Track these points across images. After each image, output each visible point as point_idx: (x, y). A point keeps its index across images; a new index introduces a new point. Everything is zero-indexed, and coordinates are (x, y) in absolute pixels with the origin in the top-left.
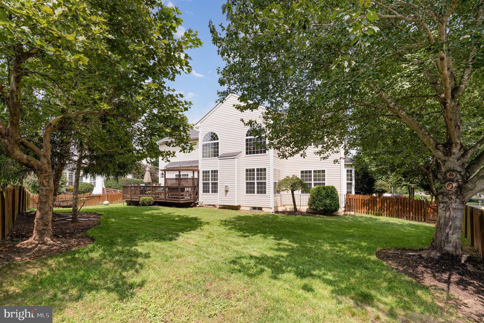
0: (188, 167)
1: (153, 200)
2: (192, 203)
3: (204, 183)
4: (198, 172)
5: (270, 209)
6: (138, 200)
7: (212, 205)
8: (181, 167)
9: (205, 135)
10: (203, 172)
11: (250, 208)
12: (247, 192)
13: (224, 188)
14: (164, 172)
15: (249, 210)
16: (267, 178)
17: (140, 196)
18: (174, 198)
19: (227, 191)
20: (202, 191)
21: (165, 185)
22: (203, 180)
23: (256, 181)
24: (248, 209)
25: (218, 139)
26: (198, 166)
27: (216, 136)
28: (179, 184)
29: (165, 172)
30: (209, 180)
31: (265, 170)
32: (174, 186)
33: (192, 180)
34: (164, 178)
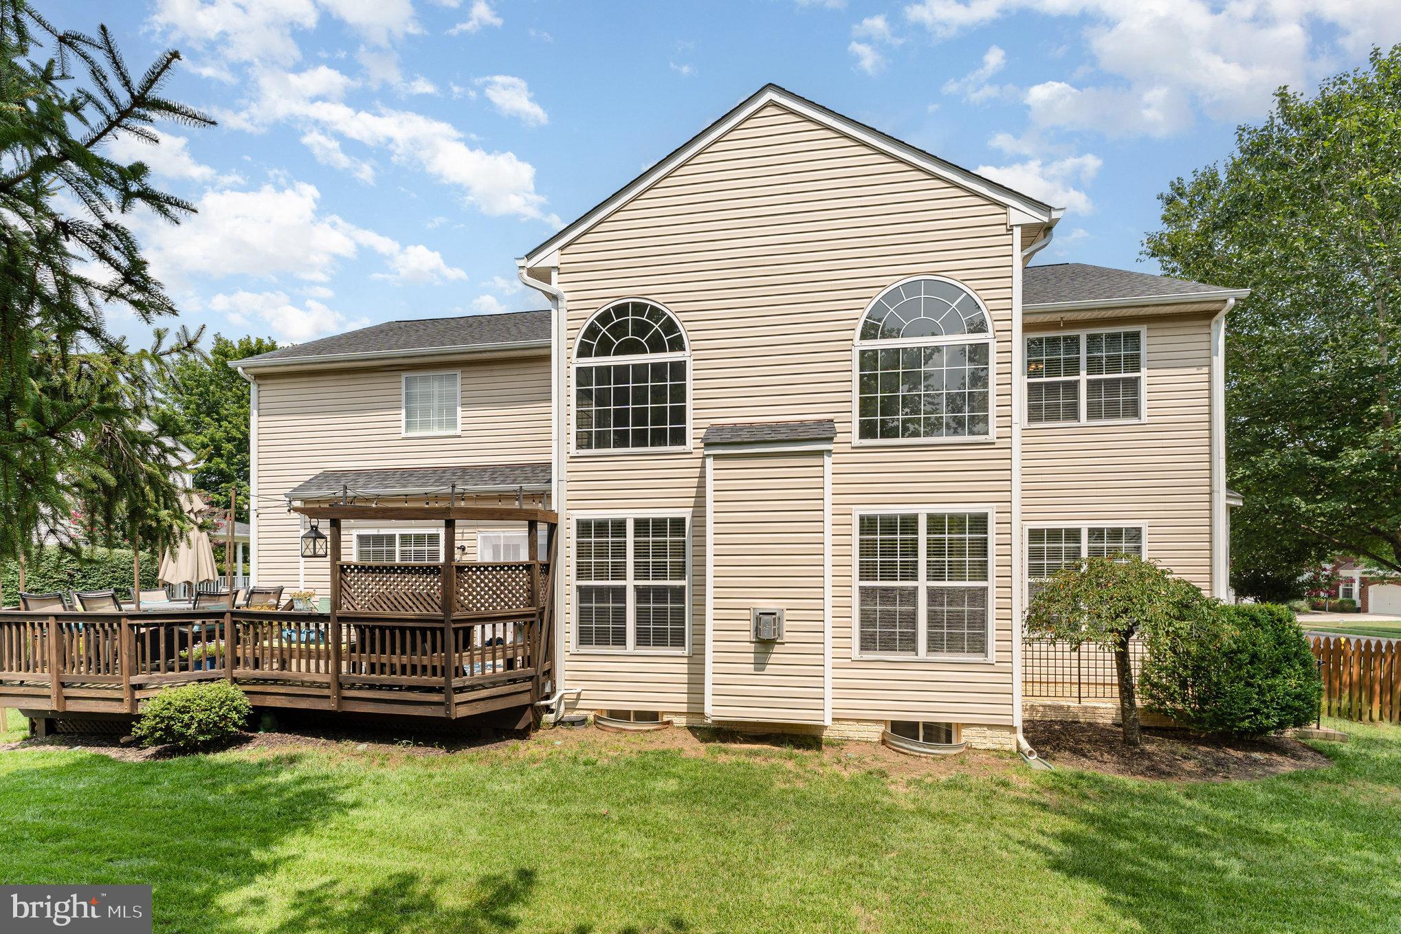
0: (501, 496)
1: (245, 703)
2: (521, 710)
3: (584, 593)
4: (553, 528)
5: (1007, 733)
6: (123, 709)
7: (643, 716)
8: (454, 496)
9: (592, 316)
10: (584, 528)
11: (881, 728)
12: (867, 643)
13: (749, 625)
14: (325, 527)
15: (876, 737)
16: (992, 570)
17: (136, 680)
18: (411, 688)
19: (765, 644)
20: (573, 636)
21: (336, 604)
22: (582, 572)
23: (922, 584)
24: (874, 733)
25: (677, 345)
26: (545, 496)
27: (670, 326)
28: (447, 603)
29: (335, 524)
30: (619, 573)
31: (980, 522)
32: (402, 614)
33: (523, 577)
34: (326, 563)
